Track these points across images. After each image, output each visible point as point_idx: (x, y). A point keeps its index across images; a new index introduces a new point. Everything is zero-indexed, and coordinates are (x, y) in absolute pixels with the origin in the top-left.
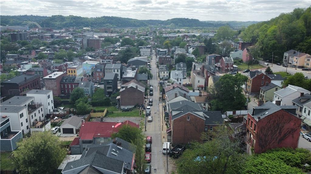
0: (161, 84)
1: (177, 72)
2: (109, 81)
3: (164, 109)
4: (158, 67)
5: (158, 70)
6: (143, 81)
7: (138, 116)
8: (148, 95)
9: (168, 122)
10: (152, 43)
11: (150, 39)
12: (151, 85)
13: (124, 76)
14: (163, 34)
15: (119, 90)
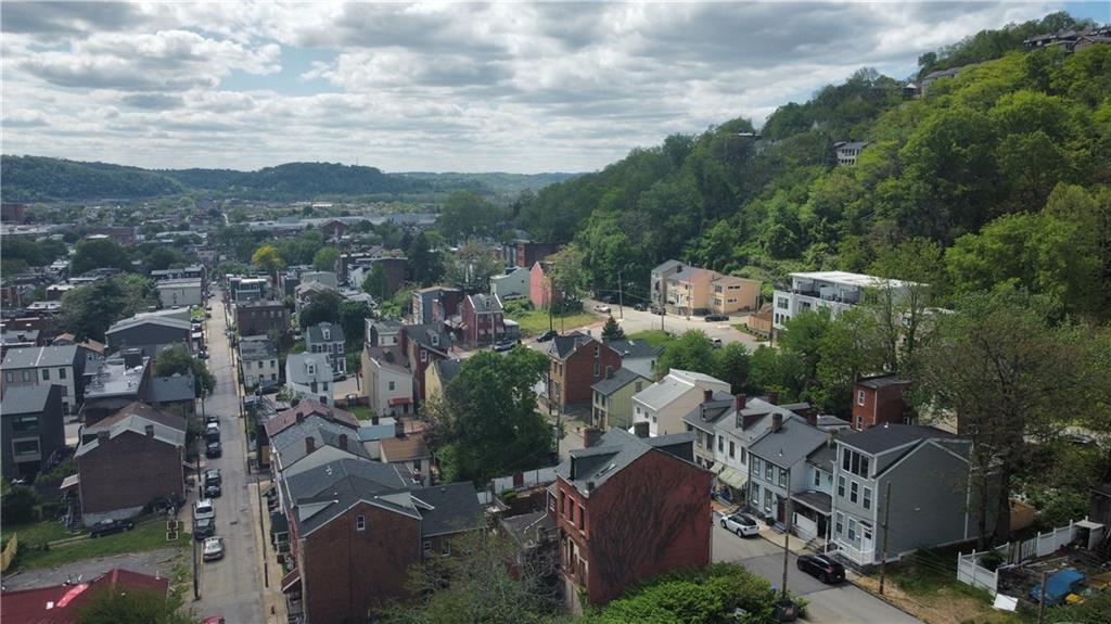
0: (252, 411)
1: (309, 358)
2: (24, 420)
3: (270, 503)
4: (234, 345)
5: (235, 356)
6: (175, 406)
7: (162, 544)
8: (202, 455)
9: (285, 549)
10: (209, 255)
11: (198, 241)
12: (209, 418)
13: (92, 393)
14: (250, 220)
15: (72, 450)
